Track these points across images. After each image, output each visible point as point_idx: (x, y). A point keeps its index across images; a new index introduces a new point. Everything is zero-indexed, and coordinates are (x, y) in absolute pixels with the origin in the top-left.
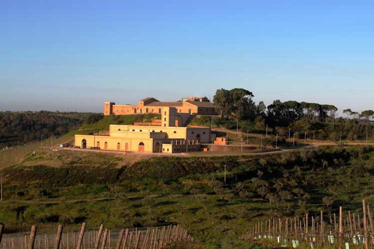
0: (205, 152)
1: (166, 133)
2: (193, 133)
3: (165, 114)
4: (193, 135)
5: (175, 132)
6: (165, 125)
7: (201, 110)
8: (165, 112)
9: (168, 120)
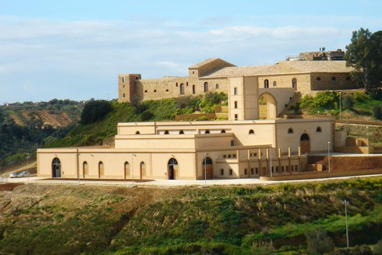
0: (320, 172)
1: (233, 135)
2: (291, 131)
3: (235, 93)
4: (291, 135)
5: (251, 132)
6: (236, 116)
7: (319, 79)
8: (235, 89)
9: (241, 105)
